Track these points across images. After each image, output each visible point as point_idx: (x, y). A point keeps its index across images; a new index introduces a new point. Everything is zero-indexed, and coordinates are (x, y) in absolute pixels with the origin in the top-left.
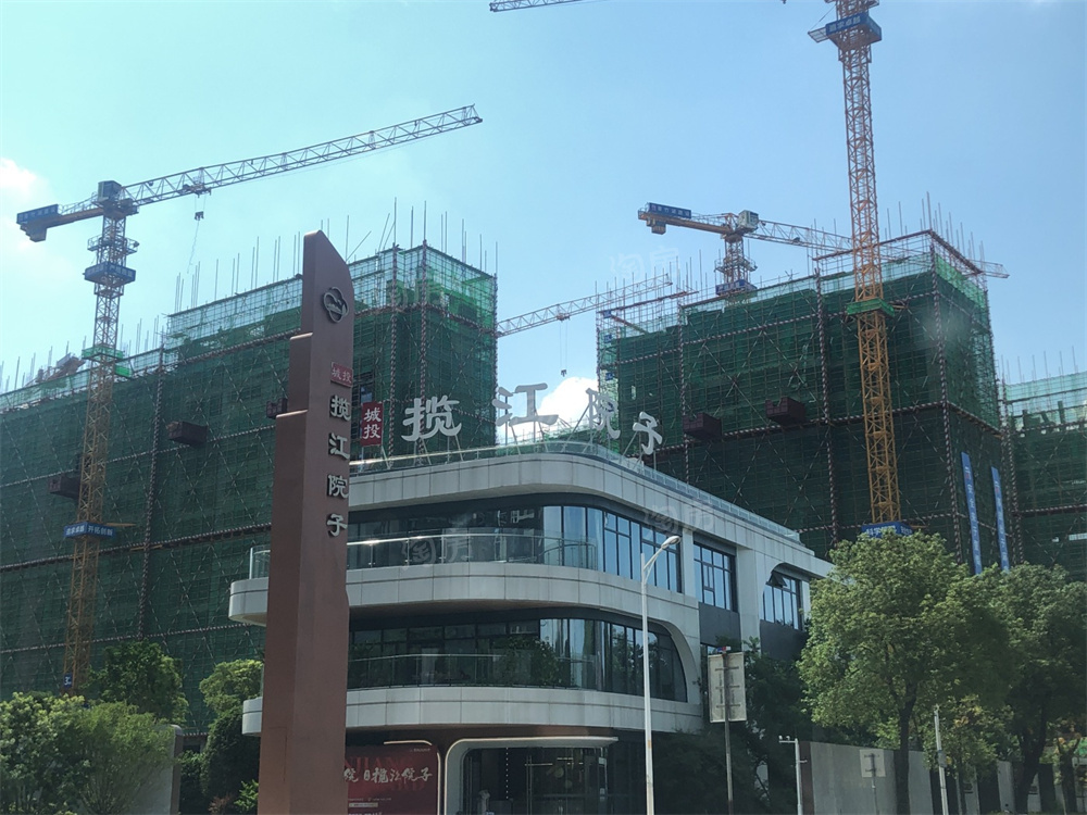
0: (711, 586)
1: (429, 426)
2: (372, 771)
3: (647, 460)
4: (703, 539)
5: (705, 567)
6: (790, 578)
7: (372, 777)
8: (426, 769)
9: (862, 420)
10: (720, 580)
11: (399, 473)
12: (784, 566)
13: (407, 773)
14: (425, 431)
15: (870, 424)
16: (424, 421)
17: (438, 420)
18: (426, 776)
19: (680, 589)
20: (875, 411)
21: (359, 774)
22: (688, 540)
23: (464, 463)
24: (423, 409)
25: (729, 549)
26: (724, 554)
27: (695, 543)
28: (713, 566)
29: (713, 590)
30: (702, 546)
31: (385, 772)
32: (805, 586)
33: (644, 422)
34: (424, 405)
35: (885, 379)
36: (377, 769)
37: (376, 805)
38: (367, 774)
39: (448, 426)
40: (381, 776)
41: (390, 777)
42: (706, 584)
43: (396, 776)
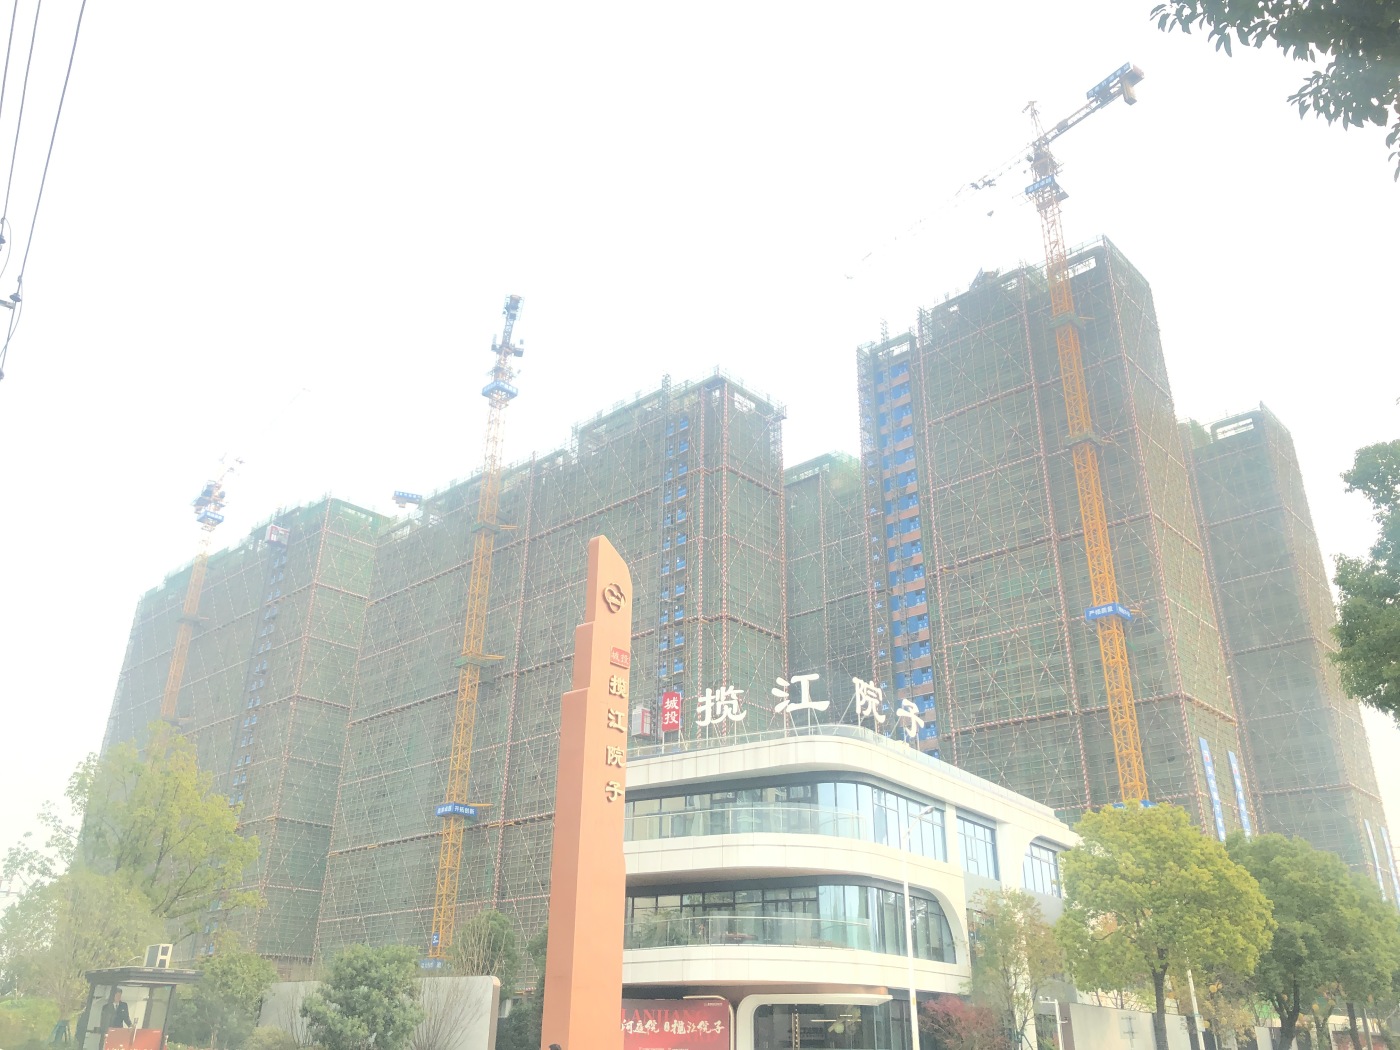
0: (975, 857)
1: (718, 712)
2: (671, 1023)
3: (913, 743)
4: (965, 814)
5: (968, 840)
6: (1048, 850)
7: (671, 1028)
8: (719, 1022)
9: (1107, 710)
10: (982, 851)
11: (693, 754)
12: (1040, 838)
13: (703, 1025)
14: (715, 716)
15: (1114, 714)
16: (714, 709)
17: (726, 707)
18: (719, 1028)
19: (946, 860)
20: (1119, 701)
21: (660, 1026)
22: (951, 813)
23: (749, 745)
24: (713, 697)
25: (989, 823)
26: (985, 827)
27: (957, 817)
28: (975, 838)
29: (976, 861)
30: (964, 819)
31: (682, 1023)
33: (906, 709)
34: (714, 694)
35: (1125, 673)
36: (675, 1021)
38: (667, 1026)
39: (735, 711)
40: (678, 1027)
41: (687, 1029)
42: (969, 855)
43: (692, 1028)
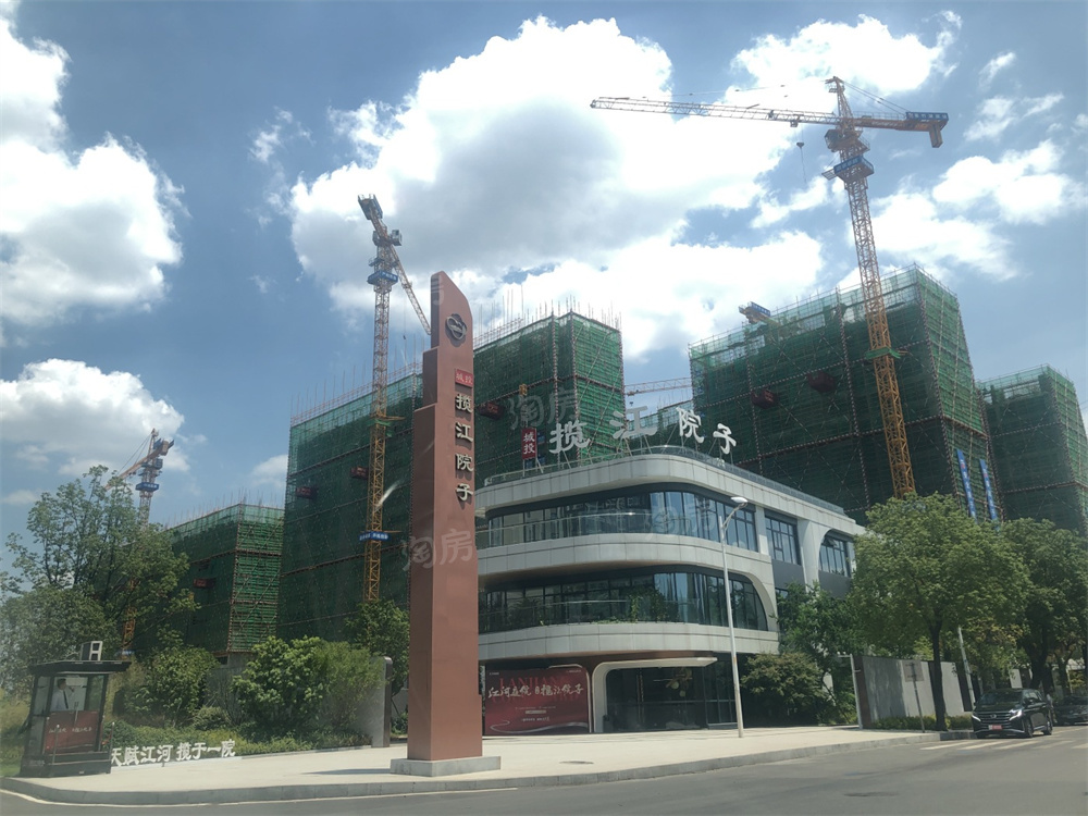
0: (780, 547)
1: (567, 442)
2: (541, 687)
3: (726, 458)
4: (772, 514)
5: (775, 534)
6: (839, 540)
7: (541, 691)
8: (579, 685)
9: (882, 432)
10: (786, 542)
11: (548, 475)
12: (832, 532)
13: (566, 688)
14: (564, 445)
15: (889, 435)
16: (564, 439)
17: (573, 437)
18: (579, 689)
20: (892, 424)
21: (532, 690)
22: (760, 514)
23: (593, 466)
24: (563, 430)
25: (792, 521)
26: (788, 524)
27: (766, 516)
28: (780, 532)
29: (782, 550)
30: (771, 518)
31: (549, 687)
32: (850, 546)
33: (721, 431)
34: (563, 428)
35: (897, 402)
36: (544, 686)
37: (545, 712)
38: (537, 690)
39: (580, 441)
40: (547, 690)
41: (553, 691)
42: (776, 546)
43: (558, 691)
